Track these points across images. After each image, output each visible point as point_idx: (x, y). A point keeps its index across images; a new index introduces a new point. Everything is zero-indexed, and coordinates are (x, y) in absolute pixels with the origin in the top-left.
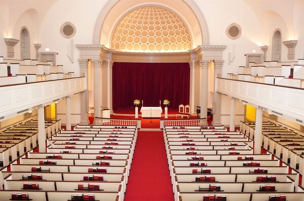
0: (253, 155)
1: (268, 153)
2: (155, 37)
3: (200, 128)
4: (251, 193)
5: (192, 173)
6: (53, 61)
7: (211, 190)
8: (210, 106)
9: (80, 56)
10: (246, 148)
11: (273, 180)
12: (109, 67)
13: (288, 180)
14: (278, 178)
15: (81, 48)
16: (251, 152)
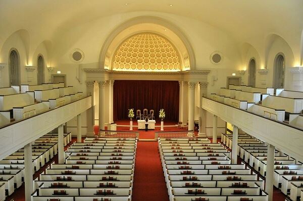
0: (231, 164)
1: (242, 163)
2: (150, 58)
3: (188, 139)
4: (227, 196)
5: (182, 179)
6: (64, 82)
7: (197, 193)
8: (197, 119)
9: (87, 78)
10: (225, 158)
11: (245, 186)
12: (110, 85)
13: (256, 186)
14: (249, 184)
15: (88, 71)
16: (229, 162)
